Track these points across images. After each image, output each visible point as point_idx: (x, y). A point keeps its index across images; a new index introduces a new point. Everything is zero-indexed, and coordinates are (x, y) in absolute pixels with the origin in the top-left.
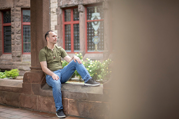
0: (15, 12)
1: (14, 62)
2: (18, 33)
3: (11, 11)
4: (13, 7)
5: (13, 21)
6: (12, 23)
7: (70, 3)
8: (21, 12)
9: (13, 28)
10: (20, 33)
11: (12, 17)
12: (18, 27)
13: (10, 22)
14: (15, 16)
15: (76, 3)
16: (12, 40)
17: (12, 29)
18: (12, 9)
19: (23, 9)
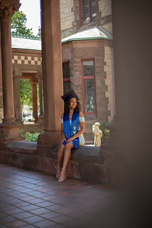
0: (74, 65)
2: (78, 89)
3: (70, 64)
4: (72, 59)
6: (71, 77)
8: (80, 64)
9: (72, 83)
10: (80, 90)
11: (71, 71)
12: (78, 82)
13: (69, 76)
14: (74, 69)
17: (71, 85)
18: (70, 61)
19: (83, 60)
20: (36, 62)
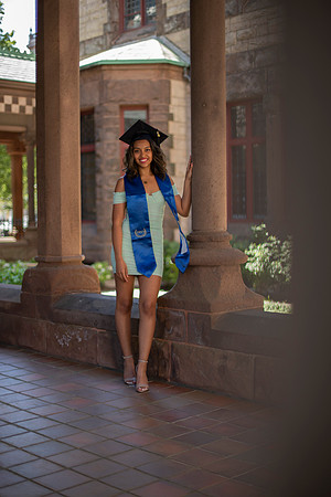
0: (105, 117)
1: (101, 245)
2: (110, 170)
3: (96, 116)
4: (101, 104)
5: (99, 141)
6: (97, 144)
7: (243, 90)
8: (118, 116)
9: (99, 156)
10: (116, 171)
11: (97, 129)
12: (112, 154)
13: (93, 142)
14: (105, 127)
15: (257, 90)
16: (98, 189)
17: (97, 160)
18: (97, 109)
19: (123, 108)
20: (22, 109)
